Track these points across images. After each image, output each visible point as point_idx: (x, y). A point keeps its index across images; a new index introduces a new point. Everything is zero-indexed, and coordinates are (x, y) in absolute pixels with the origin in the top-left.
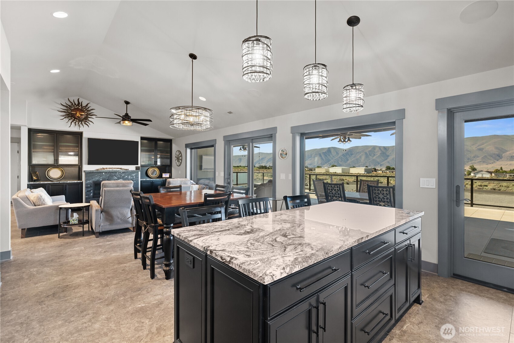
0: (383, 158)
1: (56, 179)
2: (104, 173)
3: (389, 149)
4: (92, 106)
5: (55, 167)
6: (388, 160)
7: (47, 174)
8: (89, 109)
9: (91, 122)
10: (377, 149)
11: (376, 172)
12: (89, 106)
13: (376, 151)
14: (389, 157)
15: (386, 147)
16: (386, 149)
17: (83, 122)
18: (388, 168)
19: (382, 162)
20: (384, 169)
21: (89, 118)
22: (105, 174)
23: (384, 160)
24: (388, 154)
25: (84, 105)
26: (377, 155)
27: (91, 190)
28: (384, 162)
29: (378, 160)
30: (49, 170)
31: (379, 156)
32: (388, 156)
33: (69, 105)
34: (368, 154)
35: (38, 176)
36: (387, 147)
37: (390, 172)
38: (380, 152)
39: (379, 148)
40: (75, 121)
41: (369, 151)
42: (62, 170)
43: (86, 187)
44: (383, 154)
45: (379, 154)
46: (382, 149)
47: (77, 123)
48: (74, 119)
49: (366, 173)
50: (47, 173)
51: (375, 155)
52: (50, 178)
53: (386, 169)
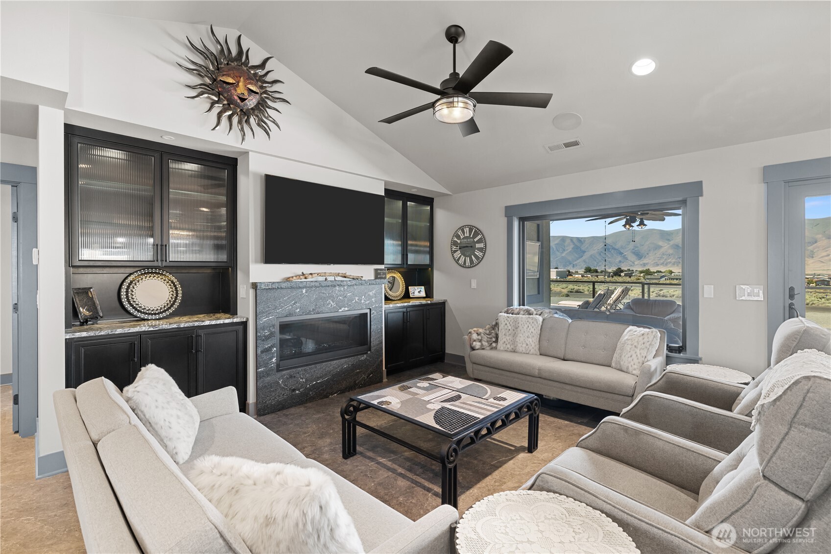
0: (577, 256)
1: (155, 314)
2: (304, 291)
3: (585, 241)
4: (276, 69)
5: (152, 273)
6: (584, 258)
7: (127, 297)
8: (269, 78)
9: (274, 122)
10: (568, 241)
11: (572, 276)
12: (268, 67)
13: (566, 244)
14: (586, 254)
15: (580, 239)
16: (581, 241)
17: (252, 120)
18: (588, 270)
19: (575, 261)
20: (582, 271)
21: (270, 108)
22: (306, 292)
23: (578, 259)
24: (583, 249)
25: (254, 60)
26: (567, 250)
27: (272, 346)
28: (578, 261)
29: (570, 258)
30: (131, 282)
31: (570, 252)
32: (584, 252)
33: (212, 53)
34: (555, 249)
35: (94, 303)
36: (582, 238)
37: (592, 276)
38: (572, 246)
39: (571, 240)
40: (230, 112)
41: (556, 244)
42: (172, 282)
43: (257, 338)
44: (577, 249)
45: (570, 248)
46: (575, 240)
47: (235, 119)
48: (229, 104)
49: (558, 278)
50: (127, 292)
51: (564, 250)
52: (136, 309)
53: (585, 272)
